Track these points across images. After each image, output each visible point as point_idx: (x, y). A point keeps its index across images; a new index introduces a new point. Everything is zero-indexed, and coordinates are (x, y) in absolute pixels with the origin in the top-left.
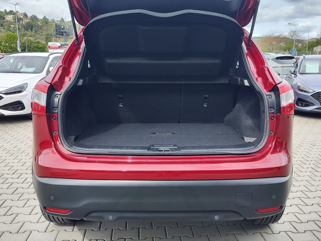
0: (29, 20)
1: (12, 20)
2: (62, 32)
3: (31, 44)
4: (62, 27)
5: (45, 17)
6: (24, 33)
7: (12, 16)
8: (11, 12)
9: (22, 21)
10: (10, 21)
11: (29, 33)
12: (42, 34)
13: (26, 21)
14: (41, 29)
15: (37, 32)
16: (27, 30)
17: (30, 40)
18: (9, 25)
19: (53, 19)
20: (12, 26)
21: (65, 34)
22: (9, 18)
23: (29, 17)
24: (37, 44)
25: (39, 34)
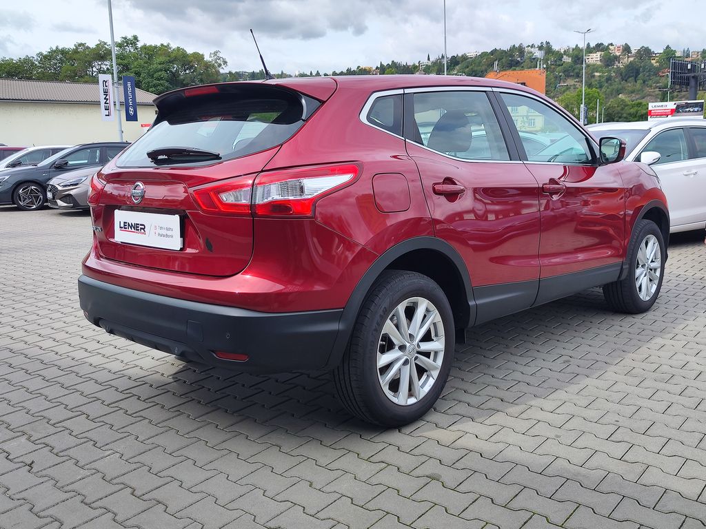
0: (631, 59)
1: (599, 63)
2: (688, 78)
3: (622, 109)
4: (689, 67)
5: (668, 47)
6: (620, 86)
7: (599, 54)
8: (599, 47)
9: (617, 63)
10: (594, 65)
11: (629, 85)
12: (658, 85)
13: (626, 60)
14: (656, 74)
15: (646, 83)
16: (626, 81)
17: (623, 100)
18: (592, 73)
19: (686, 49)
20: (597, 74)
21: (692, 82)
22: (595, 58)
23: (633, 52)
24: (636, 108)
25: (651, 86)
